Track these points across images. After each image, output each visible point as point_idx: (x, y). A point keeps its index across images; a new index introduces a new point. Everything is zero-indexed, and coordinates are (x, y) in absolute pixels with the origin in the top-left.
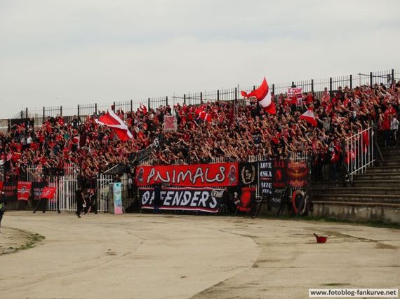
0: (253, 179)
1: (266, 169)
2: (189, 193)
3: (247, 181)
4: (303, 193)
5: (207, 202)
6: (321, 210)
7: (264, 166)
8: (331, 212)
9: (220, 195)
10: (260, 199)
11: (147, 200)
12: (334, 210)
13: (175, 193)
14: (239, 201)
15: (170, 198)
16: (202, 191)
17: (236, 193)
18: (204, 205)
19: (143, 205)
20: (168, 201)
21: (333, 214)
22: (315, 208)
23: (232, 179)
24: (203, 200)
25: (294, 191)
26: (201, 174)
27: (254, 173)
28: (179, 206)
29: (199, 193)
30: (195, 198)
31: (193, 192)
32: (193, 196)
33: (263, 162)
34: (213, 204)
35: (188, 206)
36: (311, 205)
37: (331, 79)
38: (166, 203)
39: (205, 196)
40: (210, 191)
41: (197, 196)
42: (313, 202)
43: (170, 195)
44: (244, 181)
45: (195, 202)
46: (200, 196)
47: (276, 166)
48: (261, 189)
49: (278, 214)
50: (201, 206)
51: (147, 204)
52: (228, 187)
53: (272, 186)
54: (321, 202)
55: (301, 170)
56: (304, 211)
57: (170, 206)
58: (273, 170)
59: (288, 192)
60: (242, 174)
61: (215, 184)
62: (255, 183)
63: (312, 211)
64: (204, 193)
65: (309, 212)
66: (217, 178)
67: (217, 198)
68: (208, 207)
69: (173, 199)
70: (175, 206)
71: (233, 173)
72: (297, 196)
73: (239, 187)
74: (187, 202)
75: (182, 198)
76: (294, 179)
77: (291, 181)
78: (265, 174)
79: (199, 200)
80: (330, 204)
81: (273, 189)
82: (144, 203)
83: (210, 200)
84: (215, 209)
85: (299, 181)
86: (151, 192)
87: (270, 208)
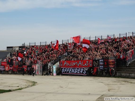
0: (97, 65)
1: (102, 62)
2: (77, 69)
3: (95, 65)
4: (113, 69)
6: (119, 74)
7: (101, 61)
8: (122, 75)
9: (87, 70)
10: (99, 71)
12: (123, 74)
14: (93, 72)
16: (81, 68)
17: (92, 69)
18: (82, 73)
21: (123, 76)
22: (117, 74)
23: (91, 65)
24: (81, 71)
25: (110, 68)
26: (81, 63)
27: (98, 63)
28: (74, 73)
30: (79, 71)
31: (78, 69)
33: (100, 60)
34: (85, 72)
35: (77, 73)
36: (116, 73)
37: (120, 34)
38: (69, 72)
39: (82, 70)
40: (83, 69)
41: (79, 70)
43: (71, 70)
44: (94, 65)
46: (80, 70)
47: (105, 61)
48: (100, 68)
49: (106, 75)
50: (81, 73)
51: (64, 73)
52: (89, 67)
53: (104, 67)
54: (119, 72)
55: (112, 62)
56: (114, 75)
57: (71, 73)
59: (108, 69)
60: (94, 63)
61: (85, 66)
62: (98, 66)
63: (116, 75)
64: (82, 69)
66: (86, 65)
68: (83, 73)
70: (72, 73)
71: (91, 63)
72: (111, 70)
73: (93, 67)
74: (76, 72)
75: (75, 70)
76: (110, 65)
78: (101, 63)
79: (80, 71)
81: (104, 68)
82: (62, 72)
83: (83, 71)
84: (85, 74)
85: (112, 65)
86: (65, 69)
87: (103, 74)
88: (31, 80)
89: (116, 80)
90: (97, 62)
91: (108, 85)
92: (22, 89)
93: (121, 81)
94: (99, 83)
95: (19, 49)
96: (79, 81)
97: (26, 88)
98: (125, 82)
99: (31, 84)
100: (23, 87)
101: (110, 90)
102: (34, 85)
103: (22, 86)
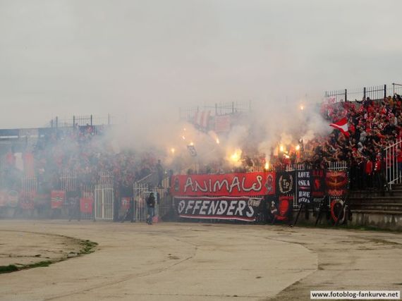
0: (291, 188)
1: (305, 179)
2: (226, 203)
3: (284, 190)
4: (342, 202)
5: (244, 212)
6: (360, 218)
7: (302, 175)
8: (370, 221)
9: (257, 204)
10: (297, 208)
11: (182, 209)
12: (374, 219)
13: (211, 203)
14: (276, 210)
15: (206, 207)
16: (238, 200)
17: (273, 202)
18: (241, 214)
19: (179, 214)
20: (203, 210)
21: (373, 223)
22: (354, 217)
23: (269, 189)
24: (240, 209)
25: (332, 200)
26: (238, 183)
27: (292, 182)
28: (216, 215)
29: (235, 202)
30: (232, 207)
31: (229, 201)
32: (229, 205)
33: (301, 171)
34: (250, 213)
35: (225, 215)
36: (350, 214)
37: (365, 88)
38: (201, 212)
39: (242, 205)
40: (246, 200)
41: (234, 205)
42: (352, 211)
43: (206, 205)
44: (281, 190)
45: (231, 211)
46: (236, 206)
47: (314, 175)
48: (299, 198)
49: (317, 223)
50: (238, 215)
51: (183, 213)
52: (265, 196)
53: (310, 195)
54: (360, 211)
55: (339, 179)
56: (343, 219)
57: (206, 215)
58: (312, 179)
59: (326, 201)
60: (280, 183)
61: (252, 193)
62: (293, 191)
63: (351, 220)
64: (241, 202)
65: (348, 221)
66: (253, 187)
67: (254, 207)
68: (245, 216)
69: (209, 208)
70: (211, 215)
71: (270, 182)
72: (335, 205)
73: (276, 196)
74: (223, 211)
75: (218, 207)
76: (333, 188)
77: (330, 191)
78: (302, 183)
79: (236, 208)
80: (369, 213)
81: (311, 198)
82: (180, 212)
83: (247, 209)
84: (252, 218)
85: (338, 189)
86: (187, 201)
87: (307, 217)
88: (77, 237)
89: (349, 236)
90: (289, 181)
91: (321, 250)
92: (50, 263)
93: (363, 240)
94: (292, 245)
95: (39, 138)
96: (231, 238)
97: (62, 260)
98: (377, 241)
99: (77, 249)
100: (52, 256)
101: (324, 267)
102: (87, 251)
103: (49, 255)
